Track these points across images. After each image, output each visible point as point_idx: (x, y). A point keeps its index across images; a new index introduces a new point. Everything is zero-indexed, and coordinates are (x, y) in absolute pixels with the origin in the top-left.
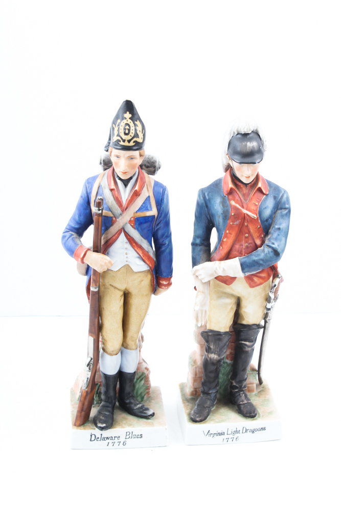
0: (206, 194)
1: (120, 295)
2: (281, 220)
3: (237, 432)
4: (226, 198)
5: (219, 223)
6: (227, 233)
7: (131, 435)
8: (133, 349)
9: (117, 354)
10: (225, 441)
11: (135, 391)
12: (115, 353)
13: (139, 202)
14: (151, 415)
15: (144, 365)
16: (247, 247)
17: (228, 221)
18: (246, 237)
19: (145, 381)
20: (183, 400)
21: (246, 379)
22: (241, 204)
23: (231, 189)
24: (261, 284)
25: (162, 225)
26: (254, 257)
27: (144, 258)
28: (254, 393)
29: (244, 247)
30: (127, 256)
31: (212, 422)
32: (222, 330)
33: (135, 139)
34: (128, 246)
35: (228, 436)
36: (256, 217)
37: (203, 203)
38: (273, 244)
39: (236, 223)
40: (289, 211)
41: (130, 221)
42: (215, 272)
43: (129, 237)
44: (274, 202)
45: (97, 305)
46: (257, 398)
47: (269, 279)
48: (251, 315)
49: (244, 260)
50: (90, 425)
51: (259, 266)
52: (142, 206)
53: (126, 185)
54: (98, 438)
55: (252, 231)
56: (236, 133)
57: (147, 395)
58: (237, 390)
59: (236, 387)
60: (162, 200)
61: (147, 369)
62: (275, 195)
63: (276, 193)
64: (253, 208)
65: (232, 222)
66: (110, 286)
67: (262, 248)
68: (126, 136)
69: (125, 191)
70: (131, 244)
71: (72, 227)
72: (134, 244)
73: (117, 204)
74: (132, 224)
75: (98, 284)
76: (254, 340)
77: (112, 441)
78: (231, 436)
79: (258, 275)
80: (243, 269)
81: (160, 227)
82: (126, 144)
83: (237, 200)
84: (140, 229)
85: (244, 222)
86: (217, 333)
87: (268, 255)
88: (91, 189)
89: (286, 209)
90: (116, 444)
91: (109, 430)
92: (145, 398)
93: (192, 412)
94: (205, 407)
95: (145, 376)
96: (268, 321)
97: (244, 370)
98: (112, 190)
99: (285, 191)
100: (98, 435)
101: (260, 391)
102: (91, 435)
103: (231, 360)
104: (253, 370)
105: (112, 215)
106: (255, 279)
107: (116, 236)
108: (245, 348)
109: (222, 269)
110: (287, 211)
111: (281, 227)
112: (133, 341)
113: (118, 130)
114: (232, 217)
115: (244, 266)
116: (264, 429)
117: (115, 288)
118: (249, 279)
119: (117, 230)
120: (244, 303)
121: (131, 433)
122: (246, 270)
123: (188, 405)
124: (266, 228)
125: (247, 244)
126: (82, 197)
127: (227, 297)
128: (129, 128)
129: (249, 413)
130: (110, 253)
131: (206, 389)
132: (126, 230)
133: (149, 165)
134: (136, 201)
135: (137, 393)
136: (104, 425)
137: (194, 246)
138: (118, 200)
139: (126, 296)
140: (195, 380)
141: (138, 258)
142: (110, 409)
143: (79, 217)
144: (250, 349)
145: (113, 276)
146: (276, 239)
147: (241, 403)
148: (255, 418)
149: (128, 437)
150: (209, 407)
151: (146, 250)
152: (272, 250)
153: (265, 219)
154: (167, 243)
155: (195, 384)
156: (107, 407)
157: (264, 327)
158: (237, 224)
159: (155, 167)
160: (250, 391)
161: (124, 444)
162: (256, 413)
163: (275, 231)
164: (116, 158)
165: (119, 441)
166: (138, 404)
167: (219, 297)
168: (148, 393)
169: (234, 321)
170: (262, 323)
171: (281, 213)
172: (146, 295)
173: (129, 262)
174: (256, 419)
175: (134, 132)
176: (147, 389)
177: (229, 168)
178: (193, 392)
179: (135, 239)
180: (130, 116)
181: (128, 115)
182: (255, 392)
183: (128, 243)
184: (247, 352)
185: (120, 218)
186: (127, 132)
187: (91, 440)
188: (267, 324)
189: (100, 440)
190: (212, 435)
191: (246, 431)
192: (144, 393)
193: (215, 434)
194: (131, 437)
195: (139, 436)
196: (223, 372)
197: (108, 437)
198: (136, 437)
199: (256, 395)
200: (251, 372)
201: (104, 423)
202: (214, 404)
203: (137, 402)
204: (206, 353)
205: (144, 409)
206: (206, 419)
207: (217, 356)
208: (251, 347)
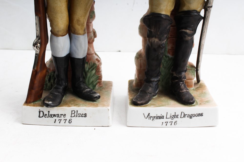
3: (175, 116)
7: (76, 114)
9: (63, 36)
10: (164, 124)
12: (61, 33)
14: (96, 97)
15: (95, 57)
19: (96, 72)
21: (185, 71)
28: (192, 88)
31: (152, 106)
32: (163, 13)
35: (167, 120)
46: (195, 92)
50: (40, 103)
54: (46, 115)
57: (98, 84)
58: (177, 81)
59: (176, 78)
61: (98, 61)
76: (194, 28)
77: (59, 118)
78: (170, 120)
86: (158, 16)
90: (63, 122)
91: (56, 108)
92: (97, 86)
93: (135, 97)
95: (96, 66)
97: (184, 61)
100: (46, 112)
101: (198, 87)
102: (40, 112)
103: (173, 55)
104: (192, 66)
108: (185, 37)
116: (201, 115)
121: (76, 112)
129: (188, 100)
131: (149, 77)
135: (89, 81)
140: (140, 72)
142: (60, 91)
144: (189, 38)
147: (181, 91)
148: (193, 105)
149: (73, 115)
150: (151, 93)
155: (140, 75)
156: (58, 88)
161: (70, 122)
165: (65, 118)
166: (87, 89)
168: (100, 83)
174: (194, 106)
176: (99, 79)
182: (193, 88)
184: (187, 42)
187: (39, 117)
189: (48, 117)
190: (152, 118)
191: (185, 116)
192: (96, 82)
193: (155, 117)
194: (76, 116)
195: (84, 115)
196: (165, 64)
197: (55, 115)
198: (81, 116)
199: (194, 90)
200: (190, 68)
201: (50, 101)
202: (156, 92)
203: (87, 87)
204: (147, 38)
205: (91, 92)
206: (147, 103)
207: (158, 40)
208: (191, 37)
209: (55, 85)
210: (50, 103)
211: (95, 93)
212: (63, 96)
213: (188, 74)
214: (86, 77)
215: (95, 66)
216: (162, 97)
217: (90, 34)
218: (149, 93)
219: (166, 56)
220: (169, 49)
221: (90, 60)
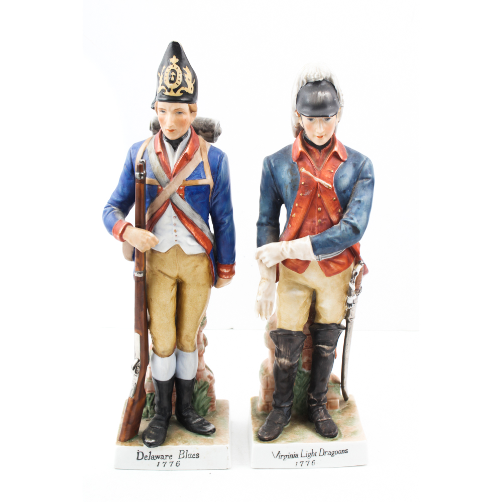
0: (272, 161)
1: (171, 284)
2: (362, 192)
3: (313, 454)
4: (296, 165)
5: (287, 195)
6: (296, 207)
7: (185, 454)
8: (190, 351)
9: (169, 356)
10: (299, 464)
11: (196, 404)
12: (166, 354)
13: (190, 168)
14: (211, 431)
15: (207, 373)
16: (321, 224)
17: (298, 192)
18: (319, 212)
19: (208, 392)
20: (253, 416)
21: (326, 392)
22: (312, 171)
23: (301, 153)
24: (339, 272)
25: (220, 198)
26: (329, 235)
27: (197, 237)
28: (337, 410)
29: (317, 224)
30: (176, 234)
31: (283, 442)
32: (294, 329)
33: (182, 89)
34: (177, 221)
35: (302, 459)
36: (331, 186)
37: (268, 172)
38: (352, 219)
39: (306, 194)
40: (373, 182)
41: (179, 191)
42: (282, 254)
43: (177, 210)
44: (354, 170)
45: (143, 294)
46: (341, 416)
47: (349, 266)
48: (330, 313)
49: (316, 239)
50: (138, 440)
51: (335, 246)
52: (193, 172)
53: (175, 149)
54: (147, 456)
55: (325, 203)
56: (305, 83)
57: (211, 408)
58: (314, 405)
59: (313, 401)
60: (219, 167)
61: (211, 378)
62: (354, 162)
63: (356, 160)
64: (327, 175)
65: (302, 193)
66: (158, 272)
67: (339, 224)
68: (172, 84)
69: (174, 156)
70: (180, 219)
71: (114, 201)
72: (184, 219)
73: (164, 170)
74: (181, 195)
75: (143, 269)
76: (333, 343)
77: (163, 460)
78: (306, 459)
79: (335, 260)
80: (315, 250)
81: (218, 202)
82: (172, 94)
83: (309, 166)
84: (190, 200)
85: (316, 193)
86: (288, 333)
87: (345, 232)
88: (136, 154)
89: (368, 178)
90: (168, 465)
91: (159, 448)
92: (209, 412)
93: (261, 429)
94: (276, 424)
95: (208, 386)
96: (350, 320)
97: (324, 380)
98: (158, 154)
99: (367, 159)
100: (146, 453)
101: (345, 408)
102: (138, 453)
103: (309, 370)
104: (336, 382)
105: (158, 184)
106: (332, 265)
107: (163, 208)
108: (323, 353)
109: (289, 250)
110: (369, 181)
111: (362, 199)
112: (189, 341)
113: (163, 79)
114: (302, 187)
115: (316, 246)
116: (346, 451)
117: (165, 275)
118: (325, 265)
119: (163, 201)
120: (320, 297)
121: (186, 452)
122: (318, 251)
123: (258, 422)
124: (344, 200)
125: (320, 220)
126: (125, 164)
127: (300, 289)
128: (175, 75)
129: (329, 432)
130: (156, 231)
131: (278, 402)
132: (174, 201)
133: (206, 129)
134: (186, 167)
135: (198, 405)
136: (153, 441)
137: (259, 226)
138: (165, 166)
139: (180, 285)
140: (266, 392)
141: (190, 236)
142: (163, 423)
143: (122, 189)
144: (328, 354)
145: (162, 260)
146: (356, 214)
147: (319, 420)
148: (335, 438)
149: (182, 456)
150: (281, 424)
151: (200, 227)
152: (350, 227)
153: (342, 190)
154: (227, 221)
155: (267, 396)
156: (160, 420)
157: (346, 329)
158: (308, 196)
159: (213, 131)
160: (333, 407)
161: (178, 465)
162: (336, 432)
163: (354, 205)
164: (161, 113)
165: (171, 460)
166: (197, 418)
167: (290, 289)
168: (212, 406)
169: (309, 318)
170: (344, 323)
171: (363, 183)
172: (203, 285)
173: (179, 242)
174: (336, 440)
175: (181, 79)
176: (211, 402)
177: (300, 131)
178: (264, 406)
179: (185, 212)
180: (177, 60)
181: (174, 60)
182: (339, 409)
183: (177, 218)
184: (326, 358)
185: (167, 186)
186: (173, 79)
187: (138, 459)
188: (349, 324)
189: (149, 459)
190: (283, 457)
191: (324, 453)
192: (208, 406)
193: (286, 456)
194: (185, 457)
195: (196, 456)
196: (299, 382)
197: (158, 456)
198: (192, 456)
199: (339, 412)
200: (333, 385)
201: (153, 439)
202: (288, 420)
203: (197, 416)
204: (275, 357)
205: (203, 423)
206: (277, 437)
207: (288, 362)
208: (330, 352)
209: (155, 415)
210: (153, 442)
211: (208, 424)
212: (166, 429)
213: (331, 393)
214: (195, 401)
215: (207, 385)
216: (296, 426)
217: (200, 345)
218: (279, 424)
219: (300, 372)
220: (304, 363)
221: (200, 378)
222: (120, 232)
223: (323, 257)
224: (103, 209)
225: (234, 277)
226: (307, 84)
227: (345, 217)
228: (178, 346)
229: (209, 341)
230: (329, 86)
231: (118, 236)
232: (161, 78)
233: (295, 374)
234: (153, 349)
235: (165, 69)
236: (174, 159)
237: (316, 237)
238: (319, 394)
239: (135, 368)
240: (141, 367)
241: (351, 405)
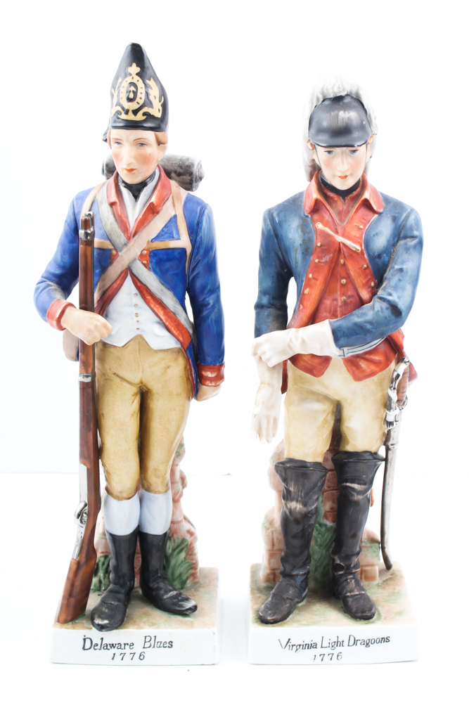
0: (275, 215)
1: (132, 393)
2: (405, 256)
3: (338, 643)
4: (309, 220)
5: (297, 263)
6: (310, 279)
7: (152, 642)
8: (159, 493)
9: (130, 498)
10: (318, 658)
11: (170, 571)
12: (125, 495)
13: (158, 224)
14: (190, 609)
15: (186, 526)
16: (345, 303)
17: (312, 258)
18: (343, 285)
19: (187, 555)
20: (252, 590)
21: (358, 554)
22: (333, 227)
23: (317, 201)
24: (373, 374)
25: (200, 268)
26: (357, 318)
27: (167, 324)
28: (375, 583)
29: (340, 304)
30: (137, 319)
31: (295, 625)
32: (309, 459)
33: (145, 110)
34: (139, 300)
35: (323, 651)
36: (359, 248)
37: (270, 230)
38: (390, 294)
39: (323, 260)
40: (420, 244)
41: (142, 256)
42: (289, 346)
43: (139, 284)
44: (393, 226)
45: (91, 408)
46: (380, 591)
47: (387, 365)
49: (338, 323)
50: (84, 622)
51: (365, 335)
52: (162, 230)
53: (136, 197)
54: (97, 645)
55: (352, 273)
56: (321, 100)
57: (191, 578)
58: (341, 573)
59: (339, 568)
60: (199, 223)
61: (191, 534)
62: (393, 214)
63: (397, 211)
64: (354, 233)
65: (318, 258)
66: (113, 376)
67: (372, 303)
68: (130, 103)
69: (134, 207)
70: (144, 297)
71: (50, 273)
72: (149, 298)
73: (120, 227)
74: (145, 262)
75: (90, 370)
77: (120, 651)
78: (328, 651)
79: (367, 356)
80: (336, 340)
81: (198, 274)
82: (131, 117)
83: (327, 221)
84: (158, 270)
85: (338, 258)
86: (300, 464)
87: (380, 313)
88: (81, 206)
89: (413, 237)
90: (128, 657)
91: (115, 632)
92: (189, 583)
93: (263, 606)
94: (284, 599)
95: (187, 545)
96: (391, 447)
97: (355, 536)
98: (112, 204)
99: (412, 210)
100: (97, 640)
101: (387, 580)
102: (85, 640)
103: (334, 522)
104: (373, 540)
105: (111, 247)
106: (363, 364)
107: (118, 282)
108: (353, 495)
109: (300, 341)
110: (415, 241)
111: (404, 267)
112: (158, 477)
113: (118, 96)
114: (318, 249)
115: (339, 334)
116: (386, 640)
117: (123, 379)
118: (352, 363)
119: (119, 272)
120: (347, 413)
121: (153, 639)
122: (342, 341)
123: (259, 597)
124: (379, 271)
125: (344, 298)
126: (66, 222)
127: (318, 401)
128: (135, 90)
129: (362, 612)
130: (109, 316)
131: (288, 567)
132: (134, 272)
133: (181, 171)
134: (152, 223)
135: (173, 573)
136: (106, 622)
137: (258, 310)
138: (122, 222)
139: (144, 396)
140: (272, 555)
141: (158, 323)
142: (122, 596)
143: (62, 257)
144: (360, 497)
145: (119, 358)
146: (395, 288)
147: (348, 594)
148: (371, 620)
149: (148, 644)
150: (292, 600)
151: (172, 309)
152: (388, 306)
153: (376, 254)
154: (211, 302)
155: (273, 561)
156: (117, 592)
157: (386, 460)
158: (326, 262)
159: (191, 174)
160: (369, 578)
161: (142, 657)
162: (373, 611)
163: (393, 275)
164: (116, 144)
165: (133, 651)
166: (171, 591)
167: (303, 400)
168: (193, 575)
170: (382, 452)
171: (406, 244)
172: (177, 395)
173: (143, 331)
174: (373, 622)
175: (143, 96)
176: (192, 568)
177: (315, 171)
178: (268, 575)
179: (150, 287)
180: (138, 70)
181: (135, 69)
182: (378, 581)
183: (139, 296)
184: (357, 503)
185: (125, 250)
186: (131, 96)
187: (84, 648)
188: (390, 452)
189: (100, 649)
190: (294, 647)
191: (355, 642)
192: (187, 575)
193: (300, 645)
194: (152, 646)
195: (168, 645)
196: (319, 540)
197: (113, 645)
198: (162, 645)
199: (378, 585)
200: (369, 545)
201: (106, 619)
202: (304, 595)
203: (171, 588)
204: (283, 501)
205: (180, 598)
206: (286, 619)
207: (301, 506)
208: (363, 494)
209: (111, 586)
210: (106, 624)
211: (187, 599)
212: (126, 606)
213: (366, 556)
214: (168, 567)
215: (185, 544)
216: (315, 604)
217: (176, 485)
218: (290, 599)
219: (320, 525)
220: (326, 512)
221: (176, 533)
222: (57, 316)
223: (350, 352)
224: (34, 286)
225: (224, 384)
226: (323, 101)
227: (380, 293)
228: (142, 484)
229: (189, 480)
230: (355, 104)
231: (55, 323)
232: (115, 95)
233: (312, 526)
234: (107, 489)
235: (121, 83)
236: (134, 211)
237: (338, 322)
238: (348, 557)
239: (80, 515)
240: (88, 515)
241: (396, 576)
